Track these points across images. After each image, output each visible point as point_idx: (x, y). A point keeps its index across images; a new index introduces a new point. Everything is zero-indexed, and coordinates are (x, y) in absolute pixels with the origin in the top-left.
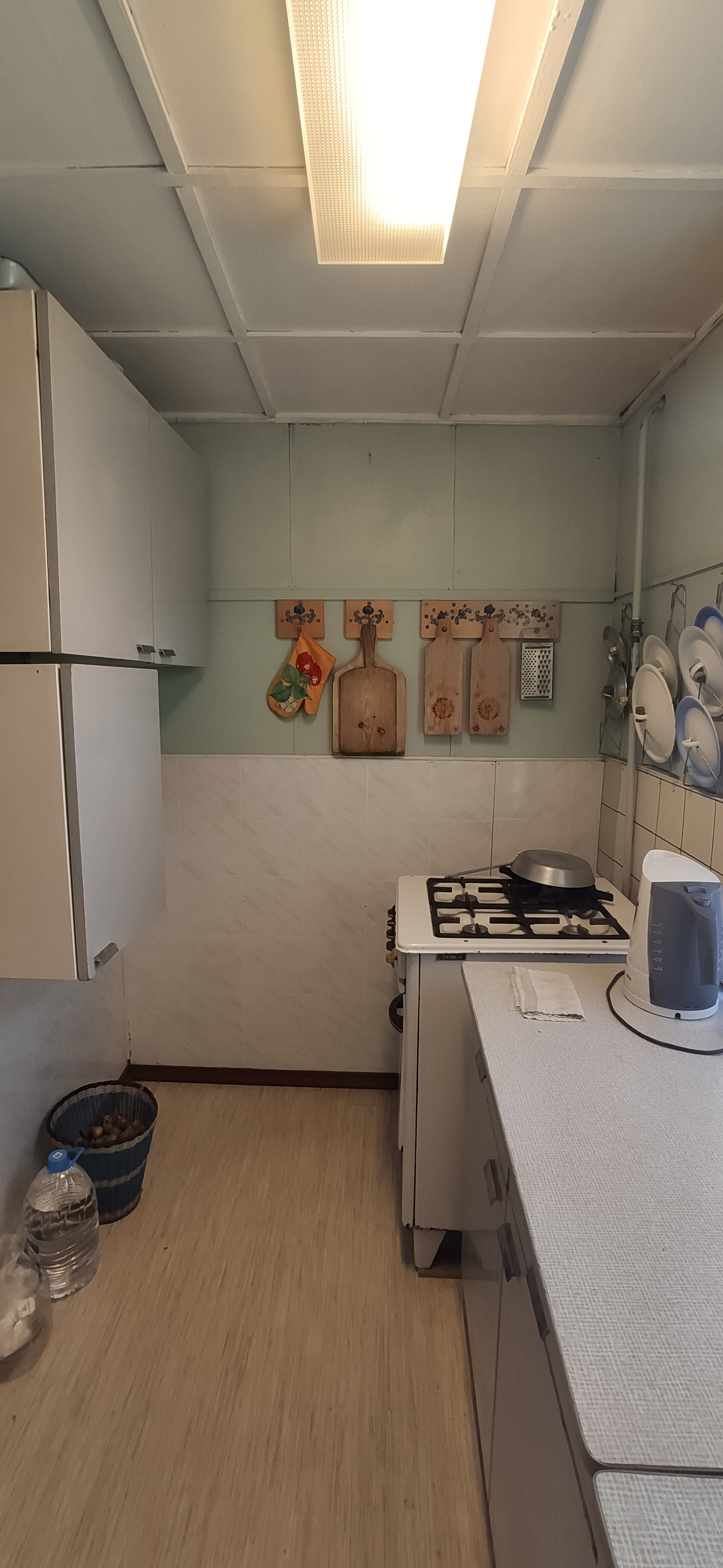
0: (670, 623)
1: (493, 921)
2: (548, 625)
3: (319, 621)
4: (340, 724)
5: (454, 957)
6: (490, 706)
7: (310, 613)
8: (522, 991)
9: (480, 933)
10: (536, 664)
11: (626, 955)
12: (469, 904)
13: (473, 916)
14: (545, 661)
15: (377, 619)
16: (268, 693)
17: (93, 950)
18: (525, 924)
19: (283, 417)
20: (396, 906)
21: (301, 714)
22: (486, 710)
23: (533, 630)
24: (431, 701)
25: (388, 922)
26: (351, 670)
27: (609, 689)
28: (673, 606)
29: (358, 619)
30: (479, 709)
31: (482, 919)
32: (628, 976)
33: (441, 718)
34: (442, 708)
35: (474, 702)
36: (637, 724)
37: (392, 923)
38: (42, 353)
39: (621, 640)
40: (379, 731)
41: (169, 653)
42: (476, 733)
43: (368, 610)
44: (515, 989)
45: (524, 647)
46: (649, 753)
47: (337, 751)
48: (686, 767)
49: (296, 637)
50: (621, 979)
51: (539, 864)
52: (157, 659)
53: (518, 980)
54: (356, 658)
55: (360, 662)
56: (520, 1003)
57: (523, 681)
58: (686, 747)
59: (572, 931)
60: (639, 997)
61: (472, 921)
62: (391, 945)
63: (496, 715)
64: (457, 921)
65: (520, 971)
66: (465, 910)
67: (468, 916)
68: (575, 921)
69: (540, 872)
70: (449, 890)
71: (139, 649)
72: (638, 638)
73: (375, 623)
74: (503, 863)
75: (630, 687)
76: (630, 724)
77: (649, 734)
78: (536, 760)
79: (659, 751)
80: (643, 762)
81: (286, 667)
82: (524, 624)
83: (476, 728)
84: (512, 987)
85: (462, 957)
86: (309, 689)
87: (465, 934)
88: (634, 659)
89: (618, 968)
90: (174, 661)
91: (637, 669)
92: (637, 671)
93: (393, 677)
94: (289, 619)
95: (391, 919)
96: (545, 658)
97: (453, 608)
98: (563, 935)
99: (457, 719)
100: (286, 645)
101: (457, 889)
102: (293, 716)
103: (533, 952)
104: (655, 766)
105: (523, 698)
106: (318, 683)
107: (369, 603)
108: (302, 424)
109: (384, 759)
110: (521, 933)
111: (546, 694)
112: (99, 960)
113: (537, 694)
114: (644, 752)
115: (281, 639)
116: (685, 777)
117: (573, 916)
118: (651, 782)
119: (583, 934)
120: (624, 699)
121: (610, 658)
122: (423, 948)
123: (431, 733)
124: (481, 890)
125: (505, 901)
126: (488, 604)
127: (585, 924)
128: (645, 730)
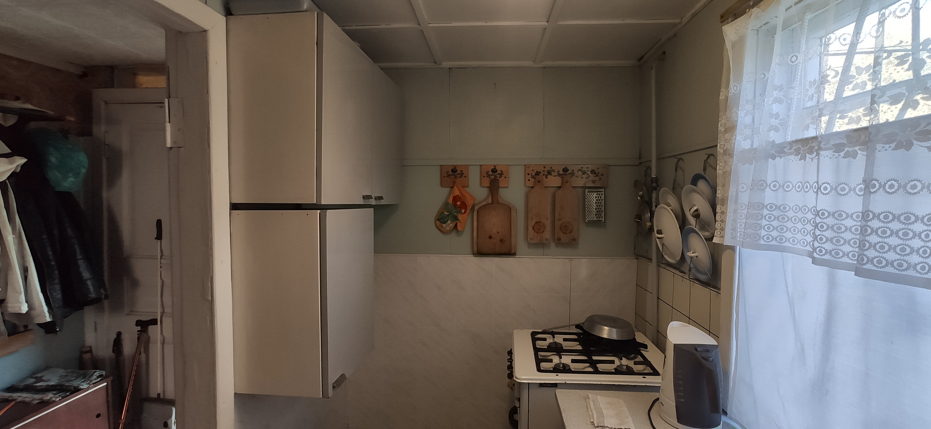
0: (675, 180)
1: (573, 361)
2: (600, 179)
3: (465, 177)
4: (478, 237)
5: (550, 385)
6: (567, 226)
7: (460, 172)
8: (594, 411)
9: (565, 369)
10: (594, 201)
11: (660, 387)
12: (557, 349)
13: (561, 358)
14: (599, 200)
15: (499, 176)
16: (435, 218)
17: (332, 378)
18: (593, 364)
19: (446, 64)
20: (513, 349)
21: (455, 231)
22: (566, 228)
23: (591, 182)
24: (532, 223)
25: (508, 359)
26: (484, 205)
27: (639, 217)
28: (676, 170)
29: (489, 176)
30: (560, 228)
31: (566, 359)
32: (661, 403)
33: (537, 233)
34: (538, 227)
35: (558, 224)
36: (658, 240)
37: (511, 360)
38: (319, 44)
39: (645, 188)
40: (501, 241)
41: (380, 198)
42: (559, 242)
43: (494, 171)
44: (589, 409)
45: (586, 192)
46: (666, 257)
47: (476, 252)
48: (690, 268)
49: (452, 186)
50: (656, 404)
51: (600, 324)
52: (373, 202)
53: (591, 403)
54: (487, 198)
55: (490, 201)
56: (594, 420)
57: (586, 212)
58: (690, 257)
59: (622, 369)
60: (670, 418)
61: (560, 361)
62: (511, 376)
63: (571, 232)
64: (551, 361)
65: (592, 397)
66: (555, 353)
67: (557, 357)
68: (625, 362)
69: (602, 330)
70: (545, 339)
71: (364, 197)
72: (656, 188)
73: (498, 178)
74: (577, 323)
75: (652, 217)
76: (653, 240)
77: (665, 246)
78: (595, 258)
79: (672, 256)
80: (662, 262)
81: (446, 204)
82: (586, 178)
83: (559, 239)
84: (587, 407)
85: (555, 385)
86: (460, 217)
87: (557, 370)
88: (654, 200)
89: (654, 395)
90: (382, 202)
91: (656, 206)
92: (656, 208)
93: (509, 209)
94: (449, 176)
95: (509, 357)
96: (599, 198)
97: (544, 169)
98: (618, 371)
99: (547, 234)
100: (446, 190)
101: (550, 338)
102: (450, 232)
103: (599, 383)
104: (669, 265)
105: (586, 221)
106: (465, 212)
107: (495, 167)
108: (456, 68)
109: (504, 257)
110: (591, 370)
111: (601, 219)
112: (335, 385)
113: (595, 219)
114: (663, 256)
115: (444, 187)
116: (689, 274)
117: (623, 358)
118: (668, 275)
119: (630, 372)
120: (649, 224)
121: (639, 198)
122: (531, 379)
123: (533, 242)
124: (565, 340)
125: (580, 348)
126: (565, 166)
127: (631, 363)
128: (663, 244)
